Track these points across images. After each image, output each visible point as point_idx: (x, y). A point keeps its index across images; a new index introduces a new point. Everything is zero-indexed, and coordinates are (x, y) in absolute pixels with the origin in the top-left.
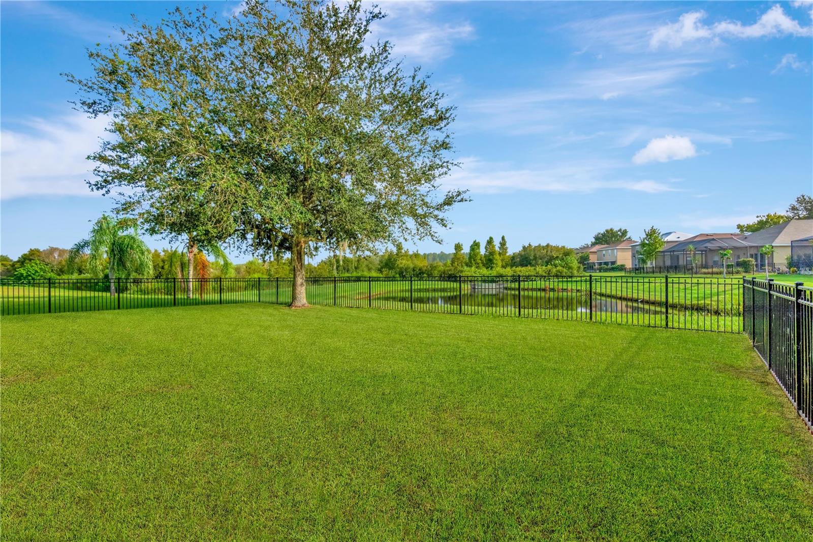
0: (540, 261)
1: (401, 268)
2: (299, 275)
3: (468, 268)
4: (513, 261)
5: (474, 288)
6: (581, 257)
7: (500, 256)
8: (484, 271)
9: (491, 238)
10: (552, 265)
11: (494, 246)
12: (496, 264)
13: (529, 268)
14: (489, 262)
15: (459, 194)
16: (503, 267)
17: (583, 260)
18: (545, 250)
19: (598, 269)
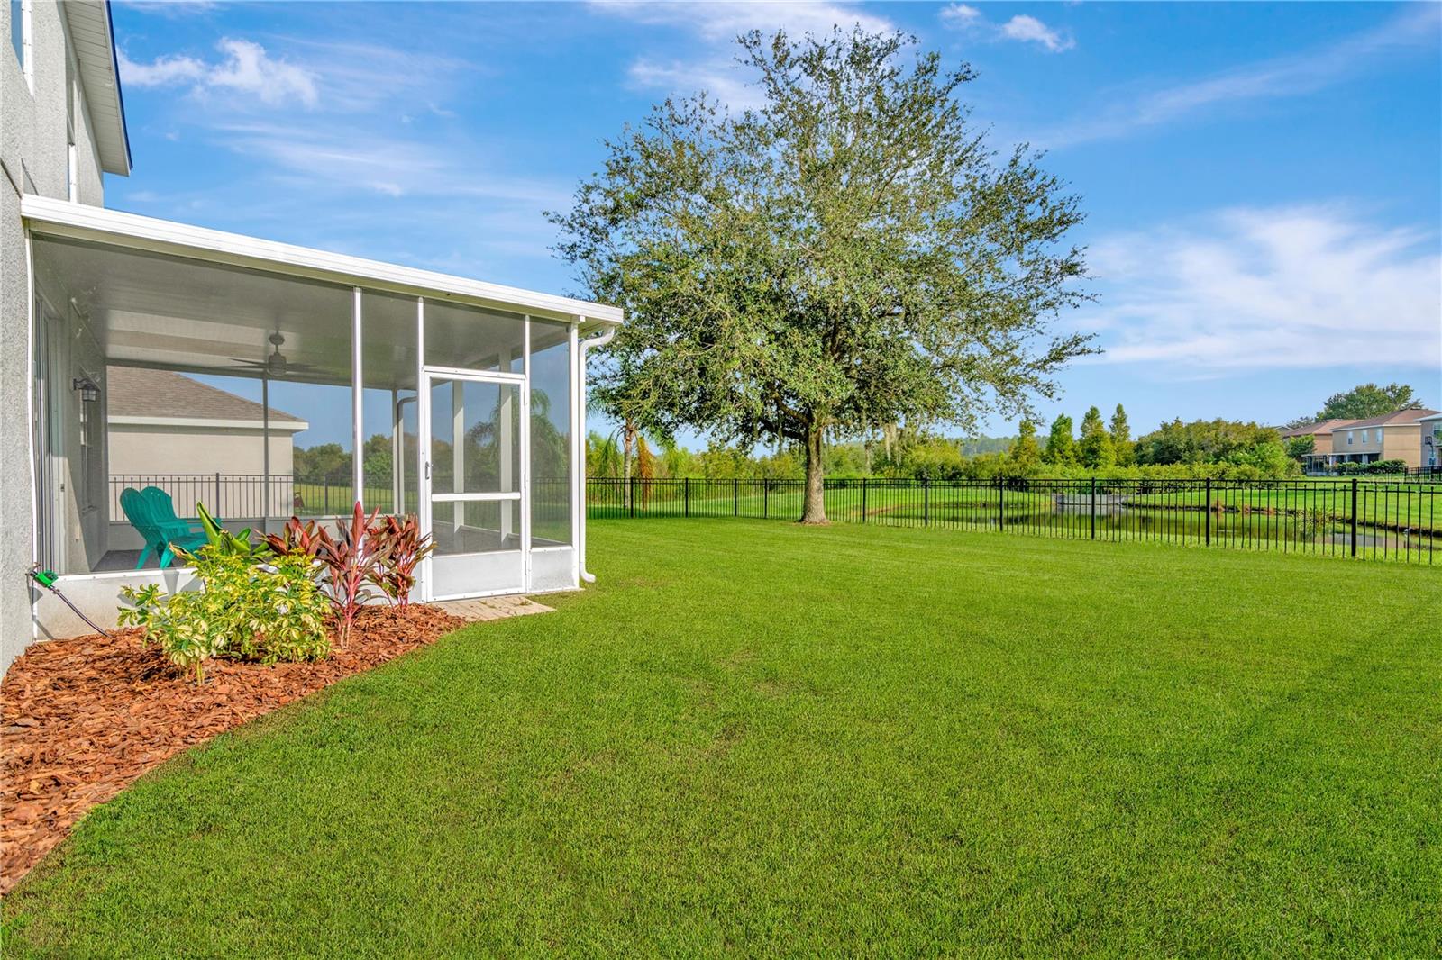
0: (1200, 454)
1: (919, 466)
2: (815, 475)
3: (1049, 467)
4: (1141, 453)
5: (1062, 504)
6: (1295, 447)
7: (1113, 443)
8: (1082, 473)
9: (1094, 410)
10: (1227, 460)
11: (1100, 424)
12: (1106, 458)
13: (1178, 466)
14: (1090, 454)
15: (1077, 341)
16: (1118, 463)
17: (1299, 452)
18: (1213, 432)
19: (1334, 470)
